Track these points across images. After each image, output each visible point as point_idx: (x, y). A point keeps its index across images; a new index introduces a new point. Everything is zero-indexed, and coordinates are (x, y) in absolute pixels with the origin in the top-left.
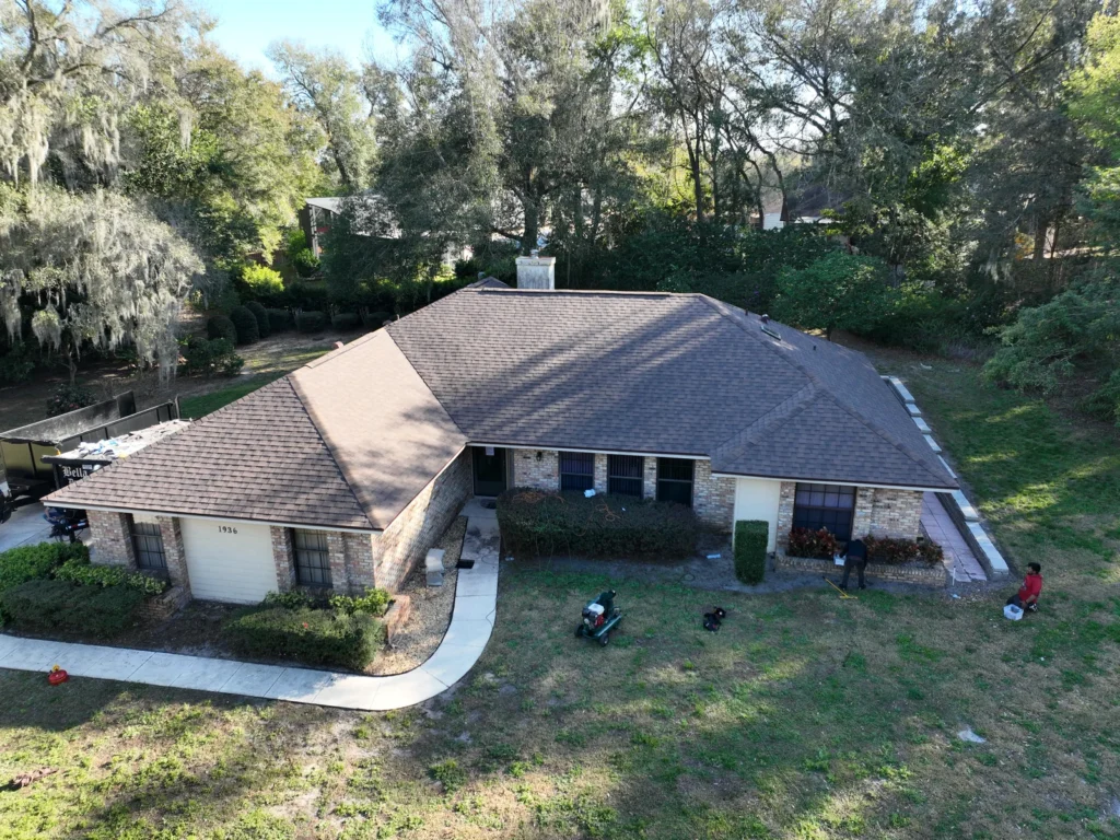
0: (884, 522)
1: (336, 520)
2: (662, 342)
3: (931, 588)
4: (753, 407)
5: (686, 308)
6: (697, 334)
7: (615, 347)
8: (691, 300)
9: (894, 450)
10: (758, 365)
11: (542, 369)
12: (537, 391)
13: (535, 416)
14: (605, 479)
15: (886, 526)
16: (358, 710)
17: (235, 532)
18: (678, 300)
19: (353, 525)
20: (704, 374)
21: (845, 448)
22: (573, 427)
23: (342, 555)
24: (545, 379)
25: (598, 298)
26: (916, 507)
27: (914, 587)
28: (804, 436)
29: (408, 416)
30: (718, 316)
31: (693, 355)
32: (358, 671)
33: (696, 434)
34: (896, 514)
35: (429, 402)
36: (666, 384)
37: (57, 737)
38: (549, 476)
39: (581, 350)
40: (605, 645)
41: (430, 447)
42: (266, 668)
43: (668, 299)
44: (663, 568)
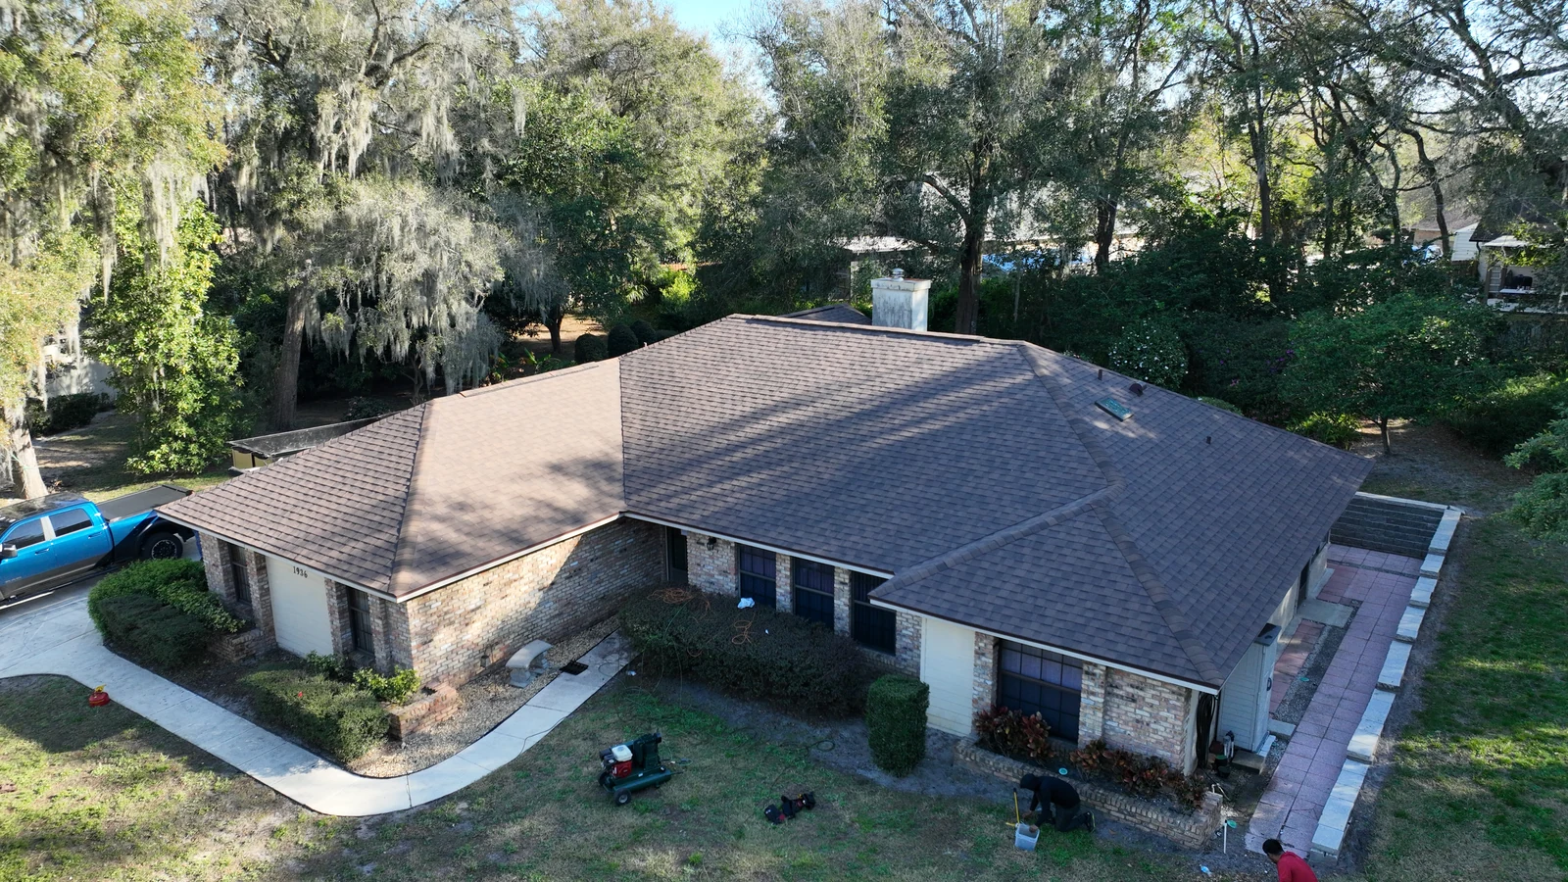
0: (1126, 723)
1: (362, 576)
2: (930, 405)
3: (1176, 848)
4: (998, 515)
5: (990, 361)
6: (987, 399)
7: (866, 407)
8: (1006, 350)
9: (1149, 609)
10: (1042, 454)
11: (761, 427)
12: (738, 456)
13: (716, 490)
14: (788, 588)
15: (1129, 729)
16: (304, 806)
17: (306, 575)
18: (988, 348)
19: (372, 585)
20: (959, 458)
21: (1075, 593)
22: (751, 510)
23: (380, 622)
24: (754, 441)
25: (885, 338)
26: (1175, 707)
27: (1147, 838)
28: (1026, 566)
29: (557, 469)
30: (1029, 376)
31: (961, 428)
32: (341, 764)
33: (899, 542)
34: (1144, 714)
35: (607, 454)
36: (901, 467)
37: (44, 756)
38: (725, 573)
39: (822, 407)
40: (619, 805)
41: (556, 509)
42: (271, 737)
43: (975, 346)
44: (804, 726)
